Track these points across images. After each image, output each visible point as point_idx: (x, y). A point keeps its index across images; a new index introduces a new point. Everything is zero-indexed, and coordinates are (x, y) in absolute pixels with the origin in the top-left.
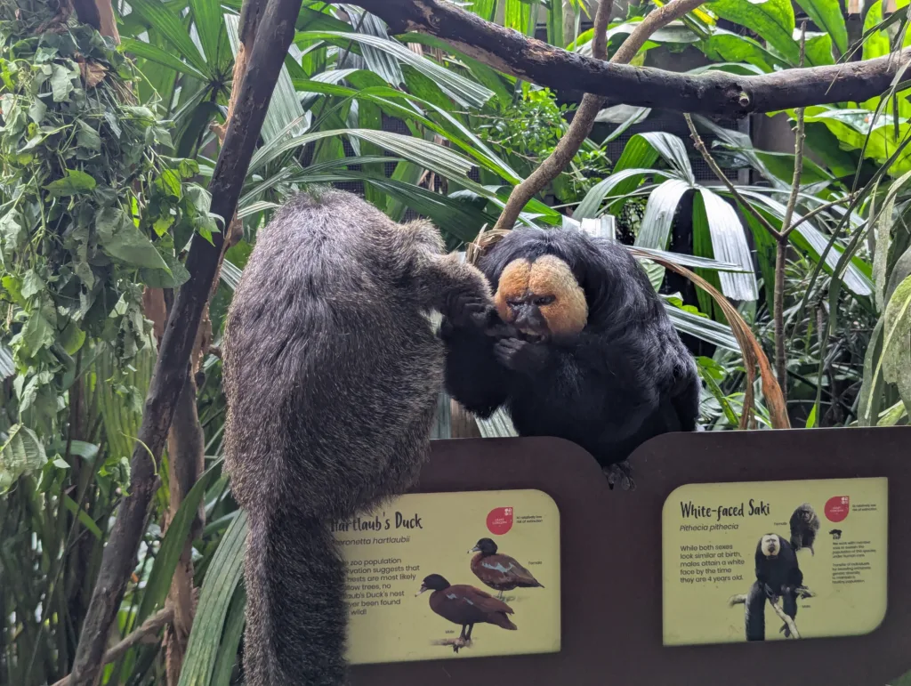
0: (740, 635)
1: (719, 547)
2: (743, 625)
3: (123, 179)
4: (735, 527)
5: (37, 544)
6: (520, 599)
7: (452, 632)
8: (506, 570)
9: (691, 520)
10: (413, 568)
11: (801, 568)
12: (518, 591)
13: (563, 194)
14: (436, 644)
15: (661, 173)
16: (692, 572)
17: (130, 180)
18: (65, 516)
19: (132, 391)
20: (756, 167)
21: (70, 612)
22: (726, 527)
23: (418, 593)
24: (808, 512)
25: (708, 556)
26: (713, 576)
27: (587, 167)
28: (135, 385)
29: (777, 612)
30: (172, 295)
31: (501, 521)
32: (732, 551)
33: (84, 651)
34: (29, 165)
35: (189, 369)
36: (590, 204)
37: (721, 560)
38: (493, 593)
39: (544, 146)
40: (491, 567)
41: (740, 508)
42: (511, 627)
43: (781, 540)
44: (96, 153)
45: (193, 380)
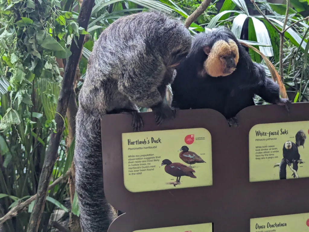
0: (277, 177)
1: (269, 147)
2: (279, 174)
3: (44, 19)
4: (276, 139)
5: (23, 147)
6: (197, 167)
7: (173, 179)
8: (192, 157)
9: (259, 137)
10: (158, 157)
11: (299, 153)
12: (196, 164)
13: (200, 21)
14: (168, 184)
15: (237, 12)
16: (260, 156)
17: (47, 19)
18: (32, 138)
19: (53, 96)
20: (268, 9)
21: (36, 171)
22: (272, 139)
23: (160, 166)
24: (302, 133)
25: (265, 150)
26: (268, 157)
27: (209, 11)
28: (54, 94)
29: (291, 169)
30: (66, 61)
31: (189, 139)
32: (275, 147)
33: (41, 187)
34: (10, 14)
35: (73, 87)
36: (212, 23)
37: (270, 151)
38: (188, 165)
39: (194, 4)
40: (186, 156)
41: (277, 132)
42: (195, 177)
43: (292, 143)
44: (33, 10)
45: (75, 91)
